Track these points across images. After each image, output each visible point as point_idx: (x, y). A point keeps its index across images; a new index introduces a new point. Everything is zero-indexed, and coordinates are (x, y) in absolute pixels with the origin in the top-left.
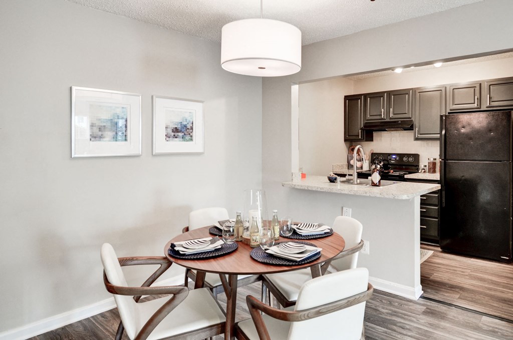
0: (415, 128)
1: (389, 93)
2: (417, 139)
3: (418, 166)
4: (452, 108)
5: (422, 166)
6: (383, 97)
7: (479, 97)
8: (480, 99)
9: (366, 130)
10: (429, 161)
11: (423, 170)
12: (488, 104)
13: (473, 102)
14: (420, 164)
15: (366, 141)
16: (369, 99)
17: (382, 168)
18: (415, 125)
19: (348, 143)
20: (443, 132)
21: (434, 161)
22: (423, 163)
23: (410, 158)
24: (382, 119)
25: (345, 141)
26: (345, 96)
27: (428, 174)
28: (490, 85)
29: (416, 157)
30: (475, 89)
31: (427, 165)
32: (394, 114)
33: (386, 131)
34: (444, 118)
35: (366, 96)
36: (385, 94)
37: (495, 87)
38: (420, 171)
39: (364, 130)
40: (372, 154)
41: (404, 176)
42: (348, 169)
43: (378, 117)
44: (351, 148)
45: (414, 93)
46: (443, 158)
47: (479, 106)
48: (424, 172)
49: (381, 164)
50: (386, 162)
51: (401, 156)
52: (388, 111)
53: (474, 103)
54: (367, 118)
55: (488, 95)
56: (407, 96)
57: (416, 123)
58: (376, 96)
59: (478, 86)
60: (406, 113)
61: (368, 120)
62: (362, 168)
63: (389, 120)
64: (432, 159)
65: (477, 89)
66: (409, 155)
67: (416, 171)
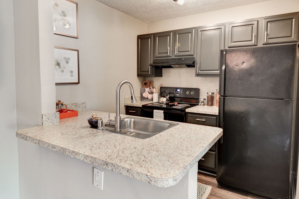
0: (197, 65)
1: (175, 32)
2: (198, 75)
3: (199, 99)
4: (230, 45)
5: (201, 100)
6: (170, 36)
7: (256, 34)
8: (257, 36)
9: (155, 66)
10: (208, 95)
11: (203, 103)
12: (265, 41)
13: (250, 39)
14: (200, 97)
15: (155, 77)
16: (157, 38)
17: (168, 100)
18: (197, 62)
19: (141, 78)
20: (224, 67)
21: (212, 95)
22: (203, 96)
23: (192, 92)
24: (168, 57)
25: (138, 76)
26: (138, 36)
27: (206, 106)
28: (268, 22)
29: (197, 91)
30: (252, 26)
31: (206, 98)
32: (179, 52)
33: (172, 67)
34: (225, 53)
35: (155, 35)
36: (171, 33)
37: (273, 24)
38: (200, 104)
39: (153, 66)
40: (161, 88)
41: (185, 110)
42: (141, 100)
43: (165, 55)
44: (144, 82)
45: (196, 31)
46: (222, 94)
47: (255, 44)
48: (204, 105)
49: (167, 97)
50: (172, 95)
51: (185, 90)
52: (173, 49)
53: (251, 41)
54: (156, 56)
55: (266, 32)
56: (190, 34)
57: (198, 61)
58: (163, 35)
59: (256, 23)
60: (189, 51)
61: (157, 57)
62: (152, 99)
63: (174, 58)
64: (210, 93)
65: (255, 26)
66: (191, 89)
67: (197, 104)
